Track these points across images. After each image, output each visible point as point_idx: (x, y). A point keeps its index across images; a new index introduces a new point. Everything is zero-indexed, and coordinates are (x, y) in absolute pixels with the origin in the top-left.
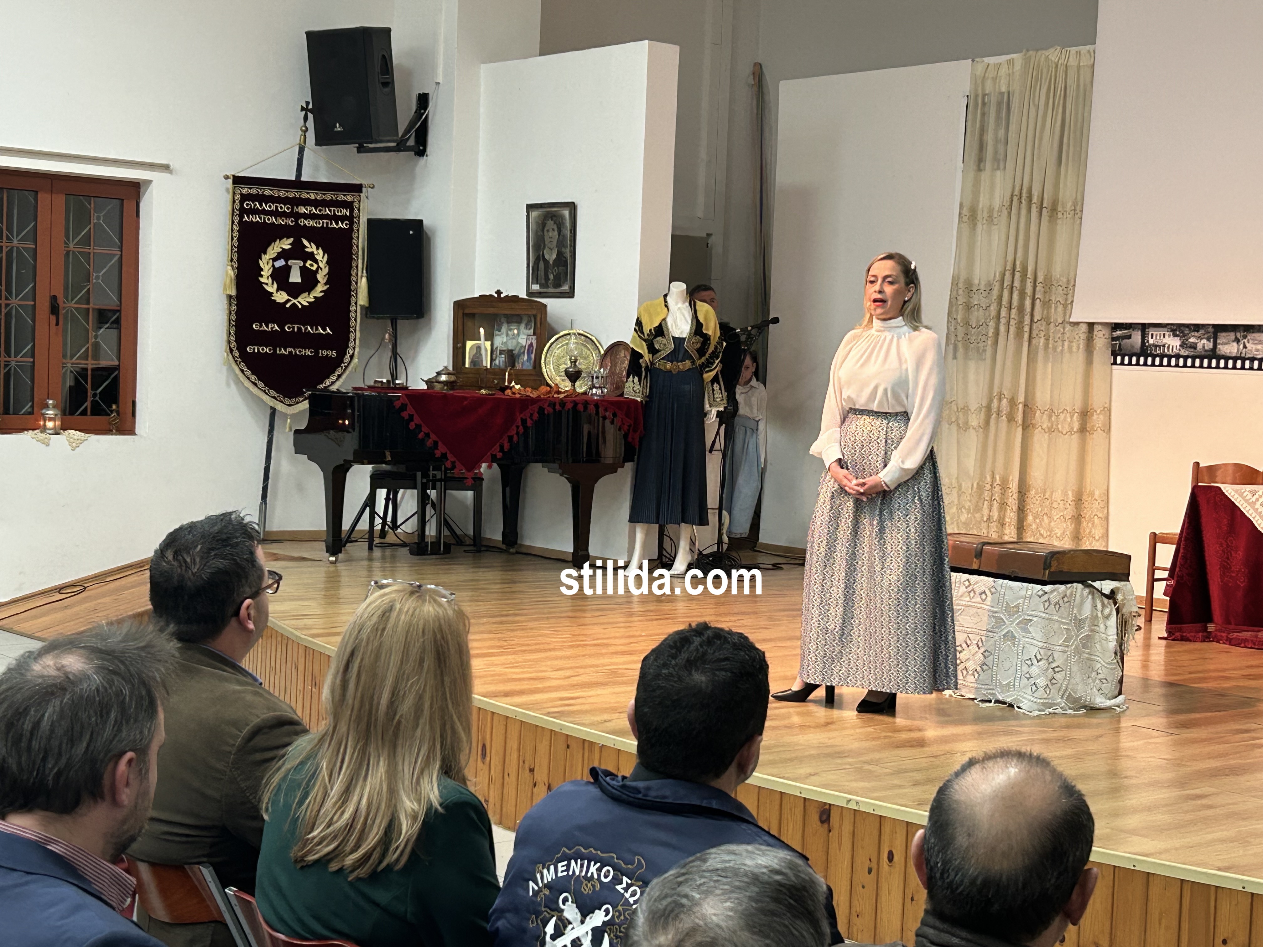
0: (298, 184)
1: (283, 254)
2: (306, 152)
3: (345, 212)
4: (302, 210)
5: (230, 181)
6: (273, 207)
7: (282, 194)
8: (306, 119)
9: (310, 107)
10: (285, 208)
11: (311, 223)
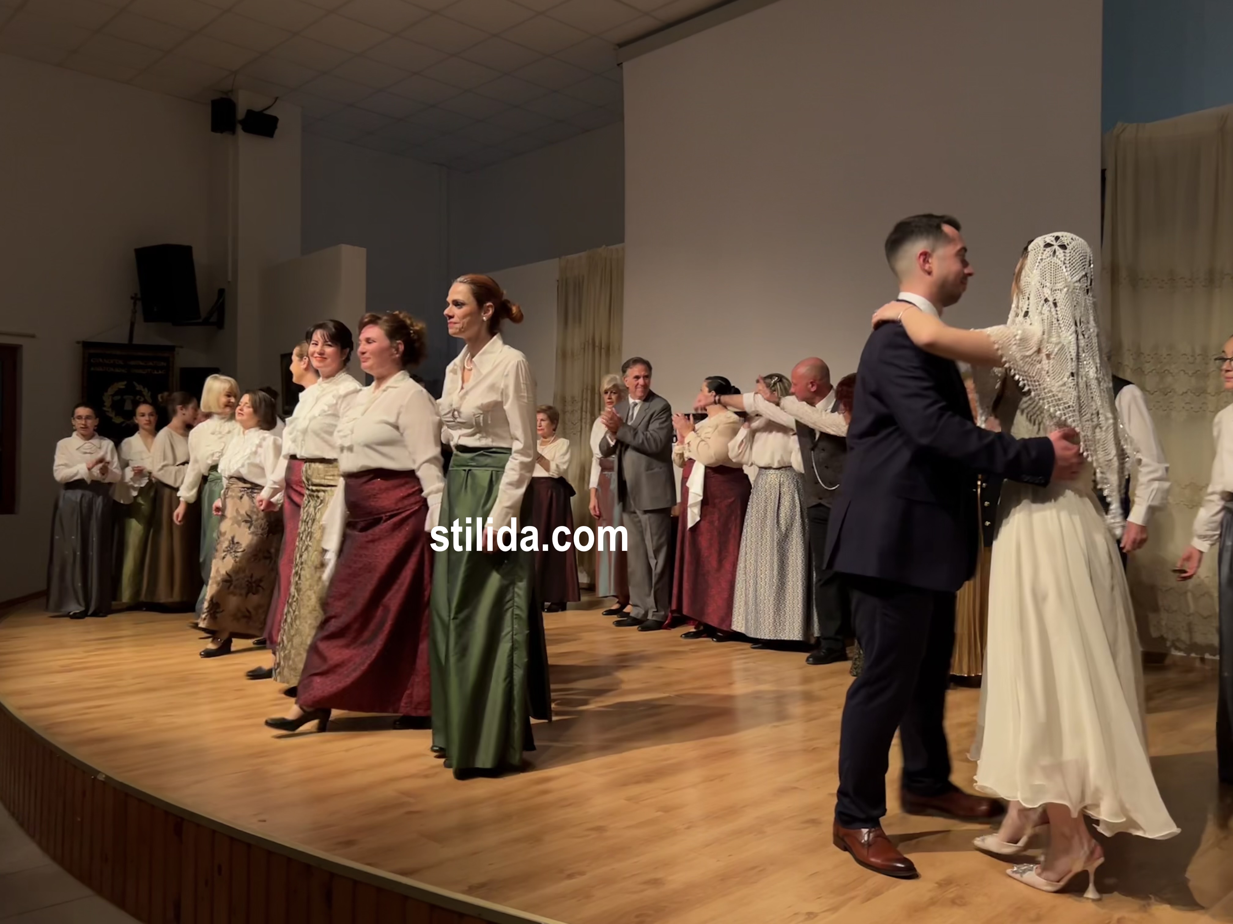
0: (130, 346)
1: (119, 392)
2: (136, 326)
3: (163, 364)
4: (133, 363)
5: (80, 345)
6: (112, 362)
7: (118, 353)
8: (135, 304)
9: (139, 296)
10: (121, 362)
11: (140, 371)
